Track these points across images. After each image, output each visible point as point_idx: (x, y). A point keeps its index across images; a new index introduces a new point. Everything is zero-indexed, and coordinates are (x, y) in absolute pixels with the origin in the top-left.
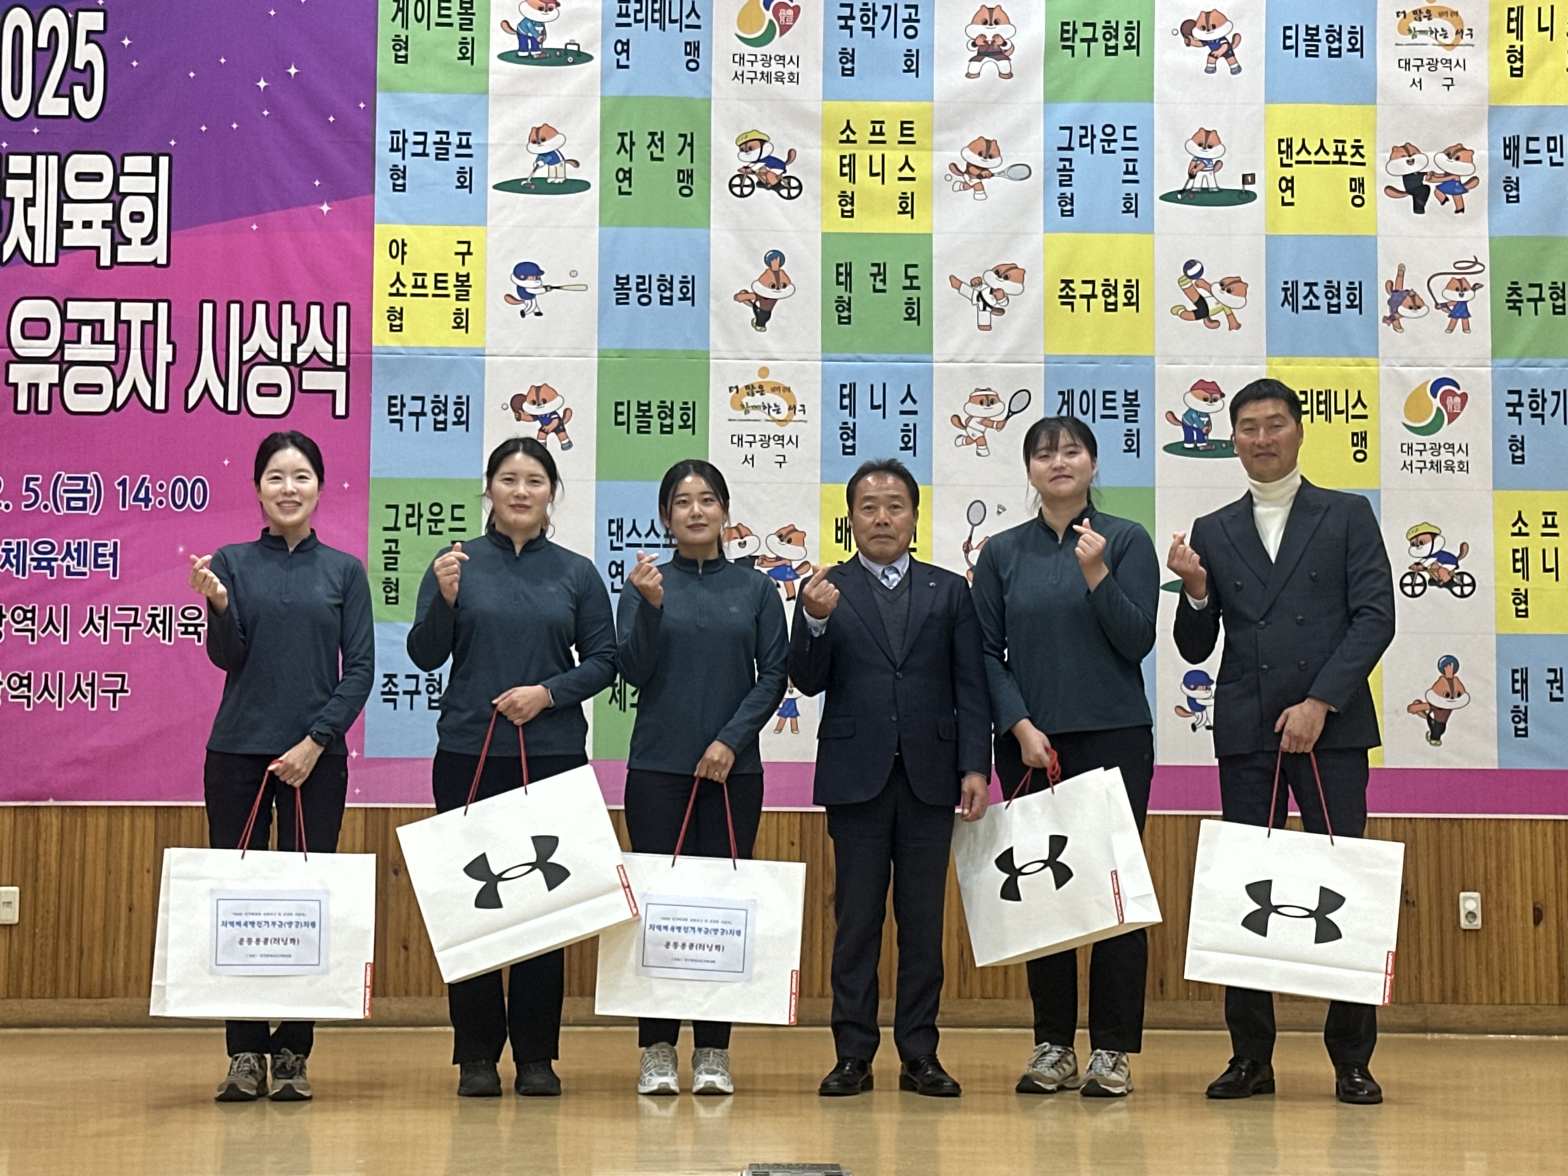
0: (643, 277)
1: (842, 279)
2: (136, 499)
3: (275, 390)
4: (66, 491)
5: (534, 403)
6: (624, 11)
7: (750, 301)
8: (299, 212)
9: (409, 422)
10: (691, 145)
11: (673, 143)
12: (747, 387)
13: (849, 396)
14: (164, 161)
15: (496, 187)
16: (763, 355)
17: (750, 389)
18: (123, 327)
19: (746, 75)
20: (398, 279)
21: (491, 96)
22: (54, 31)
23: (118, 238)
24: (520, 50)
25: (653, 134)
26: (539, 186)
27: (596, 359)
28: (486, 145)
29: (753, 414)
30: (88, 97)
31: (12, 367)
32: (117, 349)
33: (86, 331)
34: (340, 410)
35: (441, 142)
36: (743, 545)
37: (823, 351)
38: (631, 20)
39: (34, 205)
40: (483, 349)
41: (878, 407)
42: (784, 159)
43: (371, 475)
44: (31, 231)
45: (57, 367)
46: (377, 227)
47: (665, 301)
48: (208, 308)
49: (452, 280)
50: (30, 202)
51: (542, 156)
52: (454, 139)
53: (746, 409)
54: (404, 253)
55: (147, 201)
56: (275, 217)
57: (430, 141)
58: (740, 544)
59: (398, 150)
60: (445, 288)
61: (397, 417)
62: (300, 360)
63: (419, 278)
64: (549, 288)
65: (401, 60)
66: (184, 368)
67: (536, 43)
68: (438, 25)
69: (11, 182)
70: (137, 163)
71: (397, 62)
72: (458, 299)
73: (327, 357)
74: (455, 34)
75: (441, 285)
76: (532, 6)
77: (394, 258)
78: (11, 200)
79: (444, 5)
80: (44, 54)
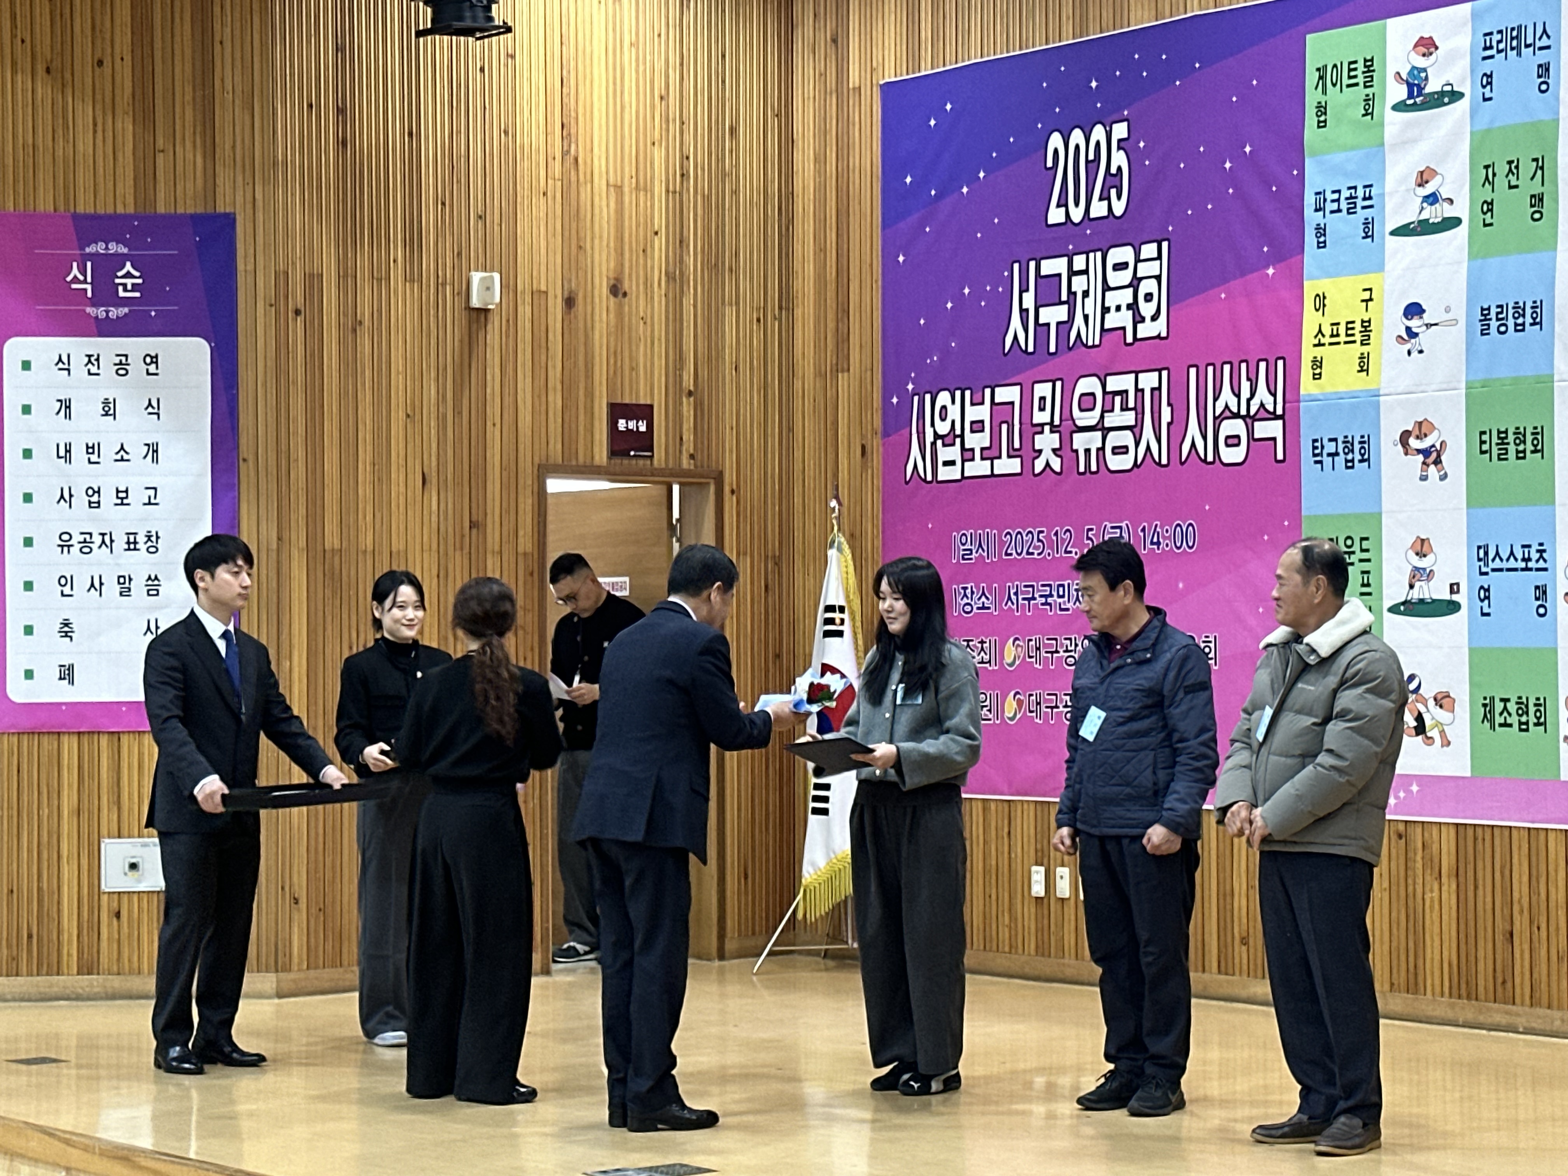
0: (1501, 306)
2: (1152, 543)
3: (1236, 441)
5: (1418, 437)
6: (1488, 44)
8: (1252, 277)
9: (1327, 461)
10: (1542, 168)
11: (1527, 168)
14: (1165, 245)
15: (1392, 233)
18: (1140, 394)
20: (1320, 331)
21: (1386, 147)
22: (1098, 144)
23: (1138, 318)
24: (1409, 97)
25: (1510, 163)
26: (1423, 228)
27: (1464, 391)
28: (1382, 195)
30: (1119, 197)
31: (1075, 436)
32: (1136, 414)
33: (1118, 399)
34: (1280, 456)
35: (1351, 197)
38: (1493, 52)
39: (1088, 296)
40: (1379, 390)
43: (1303, 513)
44: (1086, 317)
45: (1099, 434)
46: (1306, 283)
47: (1520, 328)
48: (1193, 371)
49: (1358, 326)
50: (1086, 294)
51: (1426, 198)
52: (1360, 193)
54: (1324, 305)
55: (1154, 282)
56: (1236, 284)
57: (1342, 198)
59: (1320, 210)
60: (1353, 335)
61: (1319, 458)
62: (1252, 413)
63: (1335, 328)
64: (1429, 326)
65: (1322, 124)
66: (1178, 426)
67: (1421, 89)
68: (1349, 86)
69: (1075, 279)
70: (1149, 250)
71: (1319, 127)
72: (1362, 344)
73: (1270, 408)
74: (1361, 92)
75: (1350, 332)
76: (1417, 53)
77: (1317, 310)
78: (1075, 294)
79: (1352, 66)
80: (1093, 165)
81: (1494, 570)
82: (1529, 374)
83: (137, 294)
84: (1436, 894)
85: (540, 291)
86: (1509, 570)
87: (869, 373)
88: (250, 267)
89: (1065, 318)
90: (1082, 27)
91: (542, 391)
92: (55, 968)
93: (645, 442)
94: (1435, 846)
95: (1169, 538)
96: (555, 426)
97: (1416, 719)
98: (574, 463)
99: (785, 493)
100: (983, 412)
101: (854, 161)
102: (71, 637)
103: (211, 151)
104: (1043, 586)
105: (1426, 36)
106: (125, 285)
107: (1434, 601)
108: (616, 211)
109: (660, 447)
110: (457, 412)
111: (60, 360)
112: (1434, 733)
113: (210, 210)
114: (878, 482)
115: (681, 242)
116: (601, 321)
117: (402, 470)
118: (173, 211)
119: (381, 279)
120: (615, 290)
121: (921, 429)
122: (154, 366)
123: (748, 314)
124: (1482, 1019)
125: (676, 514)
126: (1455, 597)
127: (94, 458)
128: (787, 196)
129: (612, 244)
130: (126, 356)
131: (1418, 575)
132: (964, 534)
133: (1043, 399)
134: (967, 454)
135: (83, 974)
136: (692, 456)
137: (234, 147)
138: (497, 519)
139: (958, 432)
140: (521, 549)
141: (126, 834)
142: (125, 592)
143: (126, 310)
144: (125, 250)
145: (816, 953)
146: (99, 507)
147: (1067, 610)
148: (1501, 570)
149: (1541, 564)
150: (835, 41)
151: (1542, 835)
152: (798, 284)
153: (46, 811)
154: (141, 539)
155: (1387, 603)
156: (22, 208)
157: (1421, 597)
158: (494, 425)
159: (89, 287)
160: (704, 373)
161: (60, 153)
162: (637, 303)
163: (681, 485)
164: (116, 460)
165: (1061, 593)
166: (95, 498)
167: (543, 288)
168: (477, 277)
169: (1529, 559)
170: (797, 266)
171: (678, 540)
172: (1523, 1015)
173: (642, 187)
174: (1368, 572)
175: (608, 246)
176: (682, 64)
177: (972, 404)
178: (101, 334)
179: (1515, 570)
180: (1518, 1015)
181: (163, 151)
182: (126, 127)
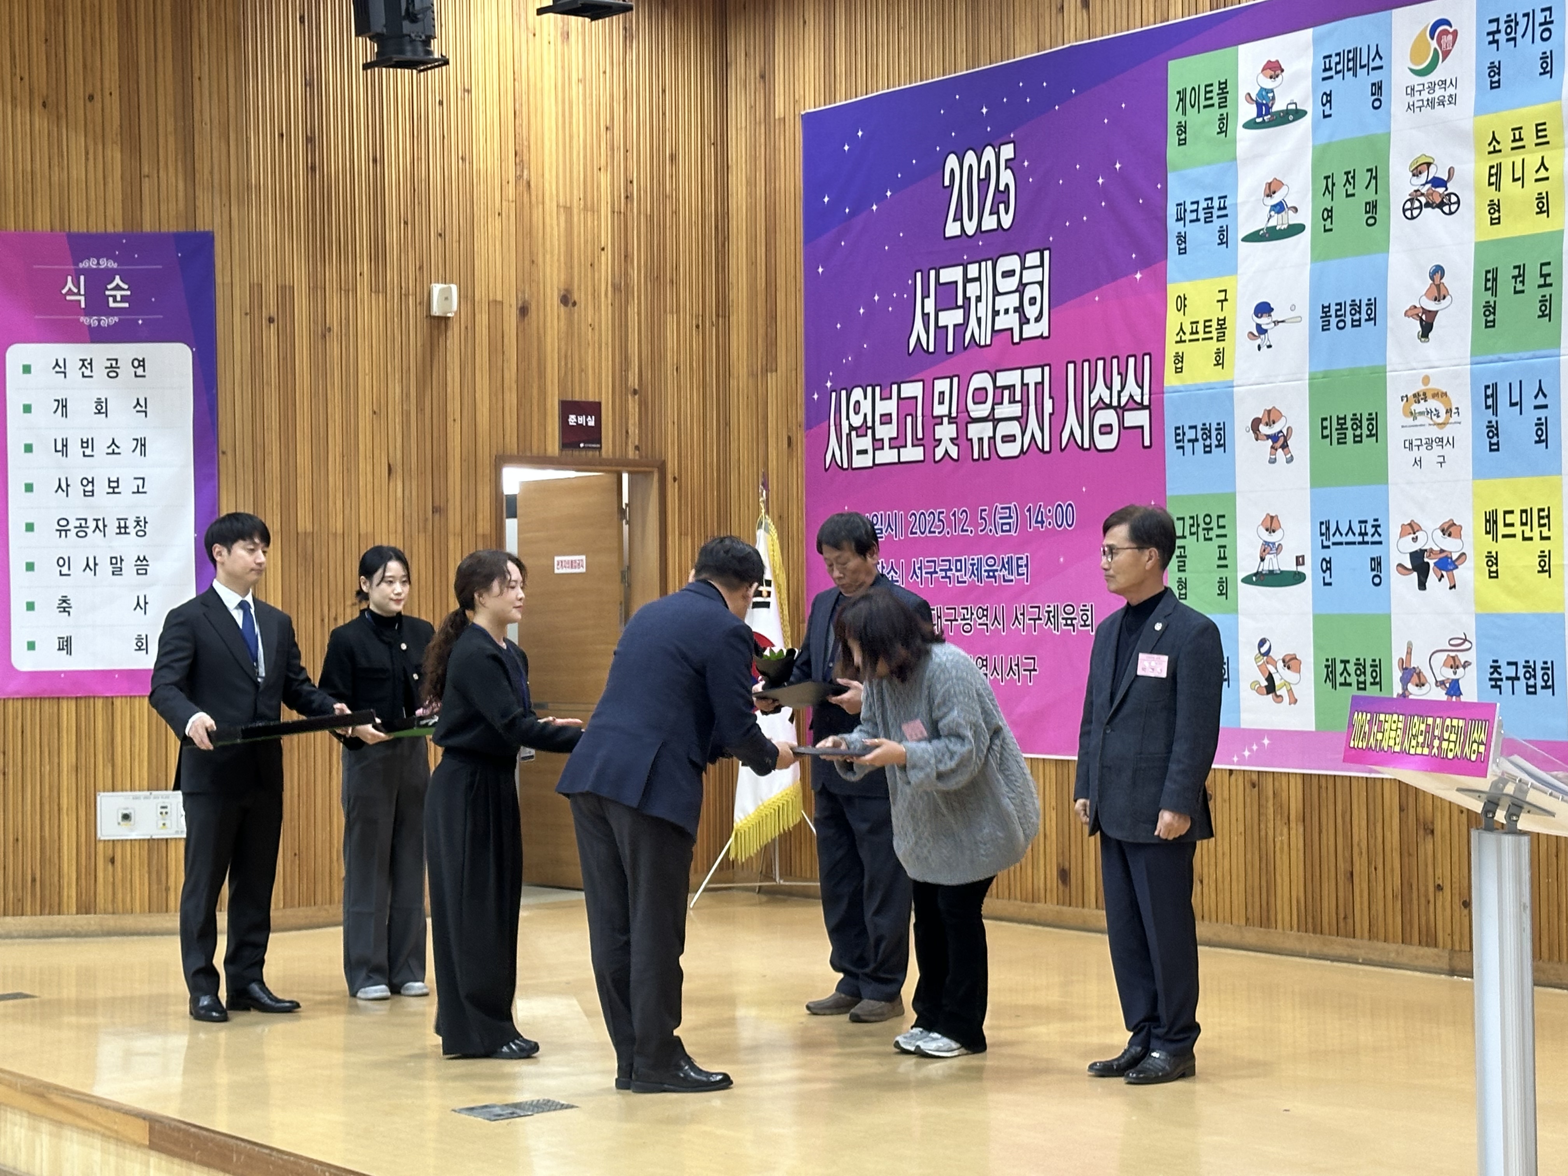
0: (1340, 304)
1: (1489, 285)
2: (1037, 522)
3: (1109, 429)
4: (1001, 518)
5: (1267, 424)
6: (1327, 66)
7: (1418, 315)
8: (1123, 281)
9: (1188, 446)
10: (1376, 178)
11: (1363, 178)
12: (1414, 395)
13: (1492, 395)
14: (1047, 253)
15: (1245, 239)
16: (1425, 365)
17: (1418, 397)
18: (1025, 388)
19: (1417, 104)
20: (1181, 329)
21: (1238, 162)
22: (988, 163)
23: (1024, 320)
24: (1258, 116)
25: (1347, 173)
26: (1271, 234)
27: (1307, 382)
28: (1236, 204)
29: (1421, 420)
30: (1007, 212)
31: (969, 426)
32: (1022, 406)
33: (1006, 393)
34: (1147, 443)
35: (1208, 208)
36: (1415, 540)
37: (1471, 356)
38: (1332, 73)
39: (980, 301)
41: (1516, 404)
42: (1446, 179)
43: (1168, 493)
44: (979, 320)
45: (990, 424)
46: (1170, 287)
47: (1356, 324)
48: (1071, 367)
49: (1214, 324)
50: (979, 299)
51: (1273, 207)
52: (1216, 204)
53: (1413, 415)
54: (1185, 306)
55: (1037, 286)
56: (1109, 288)
57: (1200, 208)
58: (1413, 539)
59: (1181, 219)
60: (1210, 332)
61: (1181, 444)
62: (1122, 404)
63: (1194, 326)
64: (1276, 323)
65: (1182, 142)
66: (1059, 417)
67: (1268, 108)
68: (1205, 107)
69: (968, 285)
70: (1033, 259)
71: (1179, 145)
72: (1218, 340)
73: (1138, 399)
74: (1216, 112)
75: (1207, 330)
76: (1265, 76)
77: (1179, 310)
78: (969, 299)
79: (1208, 89)
80: (984, 183)
81: (1334, 544)
82: (1365, 365)
83: (126, 305)
84: (1285, 838)
85: (496, 301)
86: (1347, 543)
87: (794, 372)
88: (227, 280)
89: (962, 322)
90: (974, 60)
91: (498, 390)
92: (56, 909)
93: (594, 435)
94: (1285, 795)
95: (1051, 517)
96: (511, 422)
97: (1267, 680)
98: (528, 454)
99: (723, 482)
100: (890, 406)
101: (780, 183)
102: (69, 612)
103: (191, 174)
104: (943, 561)
105: (1273, 60)
106: (114, 297)
107: (1282, 572)
108: (566, 229)
109: (607, 438)
110: (420, 409)
111: (57, 364)
112: (1282, 692)
113: (191, 229)
114: (802, 469)
115: (626, 256)
116: (552, 327)
117: (370, 461)
118: (158, 230)
119: (348, 290)
120: (566, 300)
121: (838, 421)
122: (141, 368)
123: (688, 321)
124: (1326, 950)
125: (625, 500)
126: (1301, 569)
127: (88, 452)
128: (723, 216)
129: (562, 258)
130: (116, 360)
131: (1268, 548)
132: (876, 515)
133: (942, 393)
134: (878, 445)
135: (82, 914)
136: (637, 448)
137: (212, 173)
138: (458, 503)
139: (870, 424)
140: (480, 531)
141: (119, 787)
142: (117, 571)
143: (116, 319)
144: (115, 266)
145: (751, 889)
146: (93, 495)
147: (965, 582)
148: (1341, 544)
149: (1376, 538)
150: (763, 77)
151: (1379, 784)
152: (733, 295)
153: (48, 767)
154: (131, 524)
155: (1241, 575)
156: (22, 229)
157: (1271, 568)
158: (454, 420)
159: (82, 299)
160: (648, 375)
161: (55, 179)
162: (586, 312)
163: (630, 473)
164: (108, 454)
165: (959, 568)
166: (89, 488)
167: (499, 298)
168: (437, 289)
169: (1366, 534)
170: (733, 278)
171: (628, 523)
172: (1362, 947)
173: (590, 208)
174: (1225, 547)
175: (559, 260)
176: (625, 98)
177: (881, 399)
178: (93, 341)
179: (1354, 543)
180: (1357, 947)
181: (148, 176)
182: (115, 155)
